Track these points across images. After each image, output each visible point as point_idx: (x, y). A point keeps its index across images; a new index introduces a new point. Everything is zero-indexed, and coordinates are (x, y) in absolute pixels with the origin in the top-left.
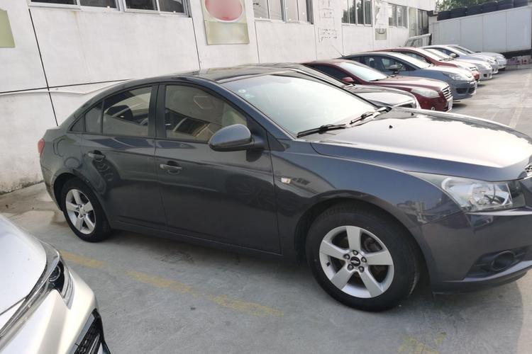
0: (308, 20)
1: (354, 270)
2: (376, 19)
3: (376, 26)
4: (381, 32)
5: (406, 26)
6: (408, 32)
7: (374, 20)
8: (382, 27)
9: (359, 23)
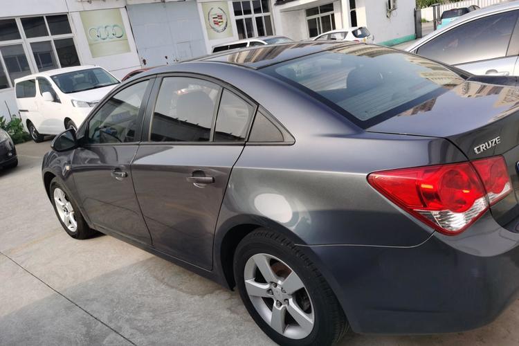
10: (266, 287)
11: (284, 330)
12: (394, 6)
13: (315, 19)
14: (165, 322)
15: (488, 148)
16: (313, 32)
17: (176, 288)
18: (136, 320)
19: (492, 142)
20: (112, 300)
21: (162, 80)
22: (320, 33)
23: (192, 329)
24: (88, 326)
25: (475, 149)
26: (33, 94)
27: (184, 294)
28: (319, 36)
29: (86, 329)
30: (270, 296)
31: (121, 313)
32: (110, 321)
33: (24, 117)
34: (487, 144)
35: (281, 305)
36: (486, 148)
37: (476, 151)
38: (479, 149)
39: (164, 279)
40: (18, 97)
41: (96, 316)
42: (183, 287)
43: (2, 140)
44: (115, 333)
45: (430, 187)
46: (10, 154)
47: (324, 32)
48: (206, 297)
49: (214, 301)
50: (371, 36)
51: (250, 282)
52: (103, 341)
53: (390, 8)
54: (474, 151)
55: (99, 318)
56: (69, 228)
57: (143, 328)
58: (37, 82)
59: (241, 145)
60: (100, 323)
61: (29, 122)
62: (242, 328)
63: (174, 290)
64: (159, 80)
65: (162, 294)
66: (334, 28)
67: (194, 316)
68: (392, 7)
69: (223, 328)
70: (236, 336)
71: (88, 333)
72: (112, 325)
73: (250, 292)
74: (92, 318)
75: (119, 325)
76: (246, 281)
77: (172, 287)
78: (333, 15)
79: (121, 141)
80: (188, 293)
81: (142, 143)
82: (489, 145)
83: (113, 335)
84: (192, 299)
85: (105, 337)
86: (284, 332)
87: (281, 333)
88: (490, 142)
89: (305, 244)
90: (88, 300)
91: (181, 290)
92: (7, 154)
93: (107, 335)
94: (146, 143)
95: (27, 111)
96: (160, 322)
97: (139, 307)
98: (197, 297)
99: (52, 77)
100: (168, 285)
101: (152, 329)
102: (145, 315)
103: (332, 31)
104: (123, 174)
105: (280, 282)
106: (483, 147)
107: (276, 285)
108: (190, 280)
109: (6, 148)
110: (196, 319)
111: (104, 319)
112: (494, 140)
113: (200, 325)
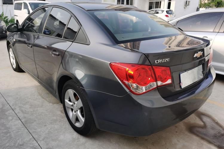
10: (71, 104)
11: (75, 123)
12: (188, 4)
13: (153, 2)
14: (33, 110)
15: (162, 62)
16: (150, 8)
17: (45, 99)
18: (23, 107)
19: (165, 60)
20: (17, 98)
21: (53, 8)
22: (153, 8)
23: (42, 115)
24: (3, 105)
25: (156, 61)
26: (20, 9)
27: (47, 102)
28: (153, 9)
29: (2, 106)
30: (72, 107)
31: (18, 103)
32: (13, 106)
33: (16, 18)
34: (162, 60)
35: (75, 112)
36: (161, 61)
37: (156, 62)
38: (157, 62)
39: (42, 94)
40: (15, 9)
41: (8, 102)
42: (47, 99)
43: (2, 26)
44: (12, 110)
45: (132, 73)
46: (4, 32)
47: (155, 8)
48: (55, 105)
49: (57, 107)
50: (174, 15)
51: (67, 101)
52: (6, 112)
53: (186, 4)
54: (155, 62)
55: (9, 103)
56: (13, 66)
57: (24, 111)
58: (23, 4)
59: (71, 41)
60: (9, 105)
61: (17, 21)
62: (62, 119)
63: (43, 99)
64: (52, 8)
65: (38, 100)
66: (160, 8)
67: (46, 111)
68: (187, 4)
69: (55, 118)
70: (58, 122)
71: (2, 108)
72: (13, 107)
73: (66, 105)
74: (6, 103)
75: (16, 107)
76: (65, 100)
77: (43, 98)
78: (161, 2)
79: (37, 33)
80: (48, 101)
81: (40, 34)
82: (163, 61)
83: (11, 111)
84: (49, 104)
85: (8, 111)
86: (75, 124)
87: (74, 124)
88: (164, 60)
89: (83, 88)
90: (8, 96)
91: (46, 100)
92: (2, 32)
93: (9, 110)
94: (41, 34)
95: (17, 16)
96: (32, 110)
97: (26, 103)
98: (51, 104)
99: (29, 3)
100: (42, 97)
101: (27, 112)
102: (27, 106)
103: (159, 9)
104: (30, 46)
105: (76, 103)
106: (159, 61)
107: (75, 104)
108: (52, 97)
109: (3, 29)
110: (46, 112)
111: (11, 105)
112: (166, 59)
113: (47, 115)
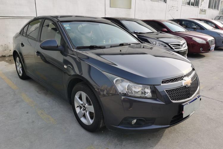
0: (164, 1)
1: (84, 112)
2: (201, 4)
3: (200, 7)
4: (203, 10)
5: (218, 9)
6: (219, 12)
7: (200, 5)
8: (204, 8)
9: (191, 5)
